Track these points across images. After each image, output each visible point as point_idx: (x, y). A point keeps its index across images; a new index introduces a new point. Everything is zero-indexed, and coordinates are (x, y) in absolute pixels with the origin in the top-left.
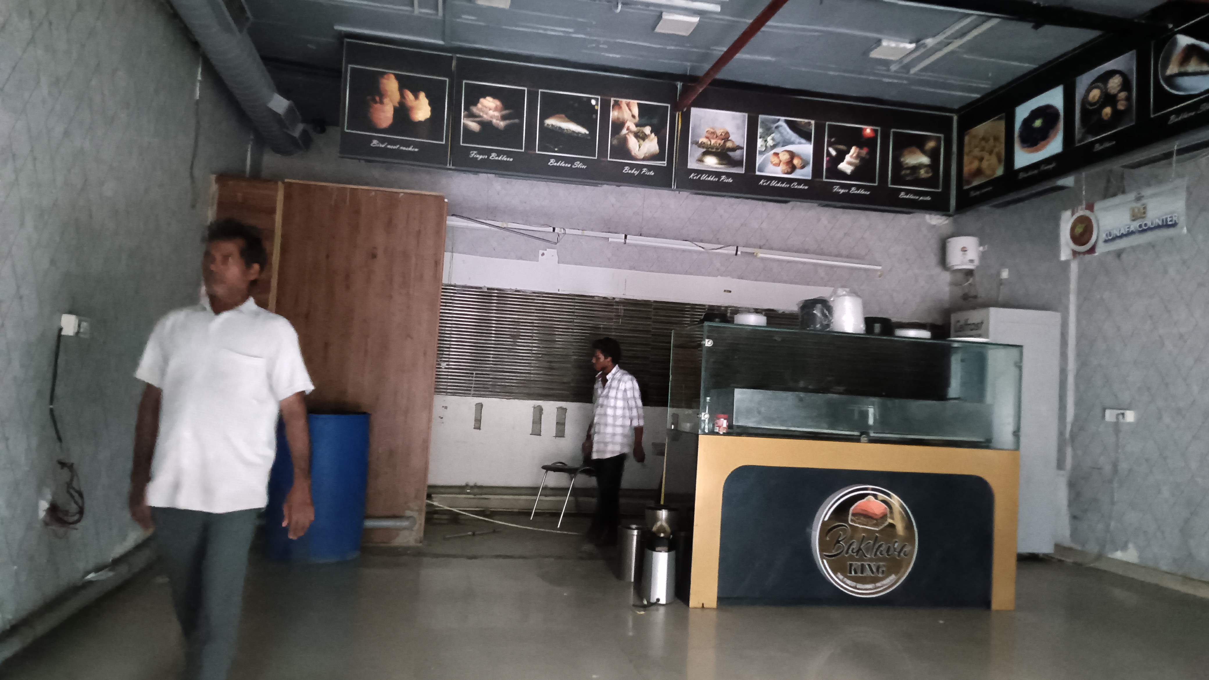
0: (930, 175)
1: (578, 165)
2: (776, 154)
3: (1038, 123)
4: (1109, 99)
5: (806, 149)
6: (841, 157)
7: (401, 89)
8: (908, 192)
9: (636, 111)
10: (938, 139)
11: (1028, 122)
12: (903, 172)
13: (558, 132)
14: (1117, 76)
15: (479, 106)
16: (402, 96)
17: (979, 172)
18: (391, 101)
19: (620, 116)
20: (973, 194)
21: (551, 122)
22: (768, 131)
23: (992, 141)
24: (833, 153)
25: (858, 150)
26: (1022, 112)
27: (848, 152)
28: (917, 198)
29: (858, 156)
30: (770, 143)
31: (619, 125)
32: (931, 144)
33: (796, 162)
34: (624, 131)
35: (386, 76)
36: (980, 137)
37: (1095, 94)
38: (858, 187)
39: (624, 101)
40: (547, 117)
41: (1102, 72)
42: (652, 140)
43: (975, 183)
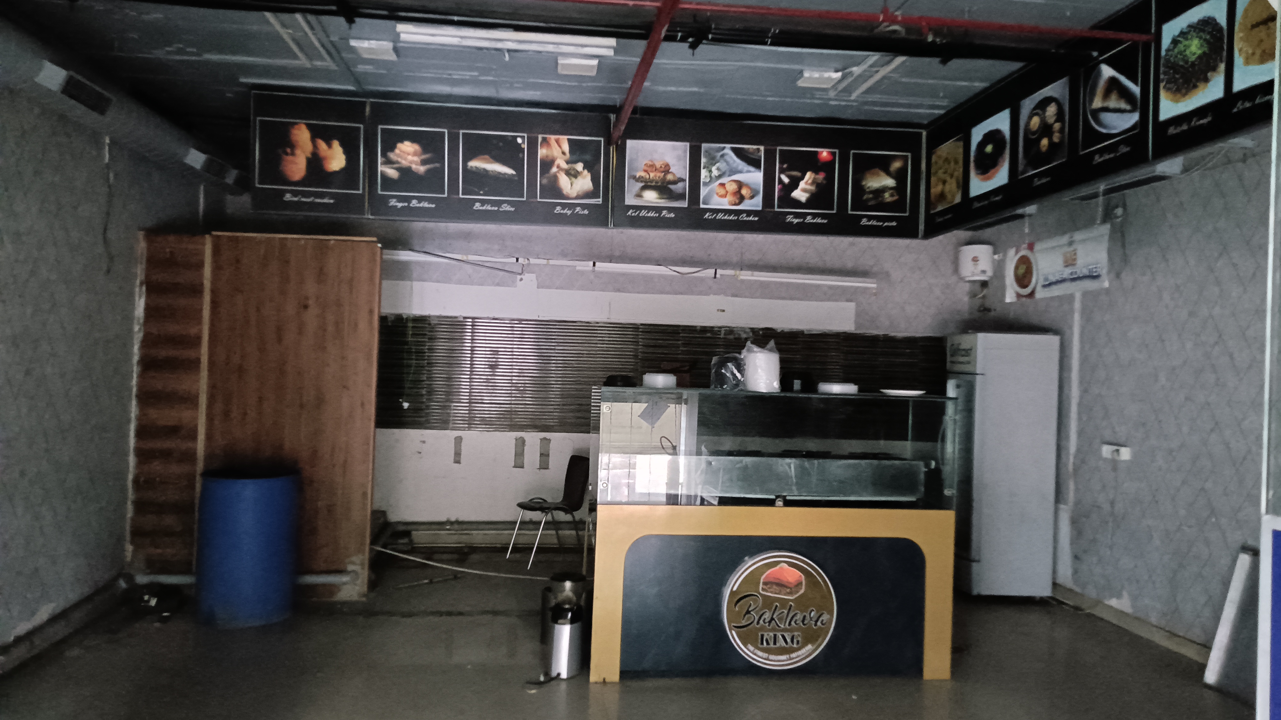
0: (896, 198)
1: (506, 208)
2: (723, 185)
3: (989, 148)
4: (1046, 129)
5: (756, 177)
6: (794, 184)
7: (313, 139)
8: (870, 218)
9: (566, 147)
10: (905, 158)
11: (982, 145)
12: (865, 197)
13: (484, 175)
14: (1054, 103)
15: (397, 151)
16: (315, 146)
17: (942, 196)
18: (304, 152)
19: (549, 153)
20: (938, 219)
21: (474, 164)
22: (713, 160)
23: (952, 164)
24: (786, 180)
25: (813, 175)
26: (978, 134)
27: (802, 178)
28: (881, 224)
29: (814, 182)
30: (715, 173)
31: (548, 164)
33: (744, 192)
34: (554, 169)
35: (296, 127)
36: (944, 158)
37: (1036, 121)
38: (815, 216)
39: (552, 138)
40: (471, 159)
41: (1041, 97)
42: (585, 177)
43: (940, 208)
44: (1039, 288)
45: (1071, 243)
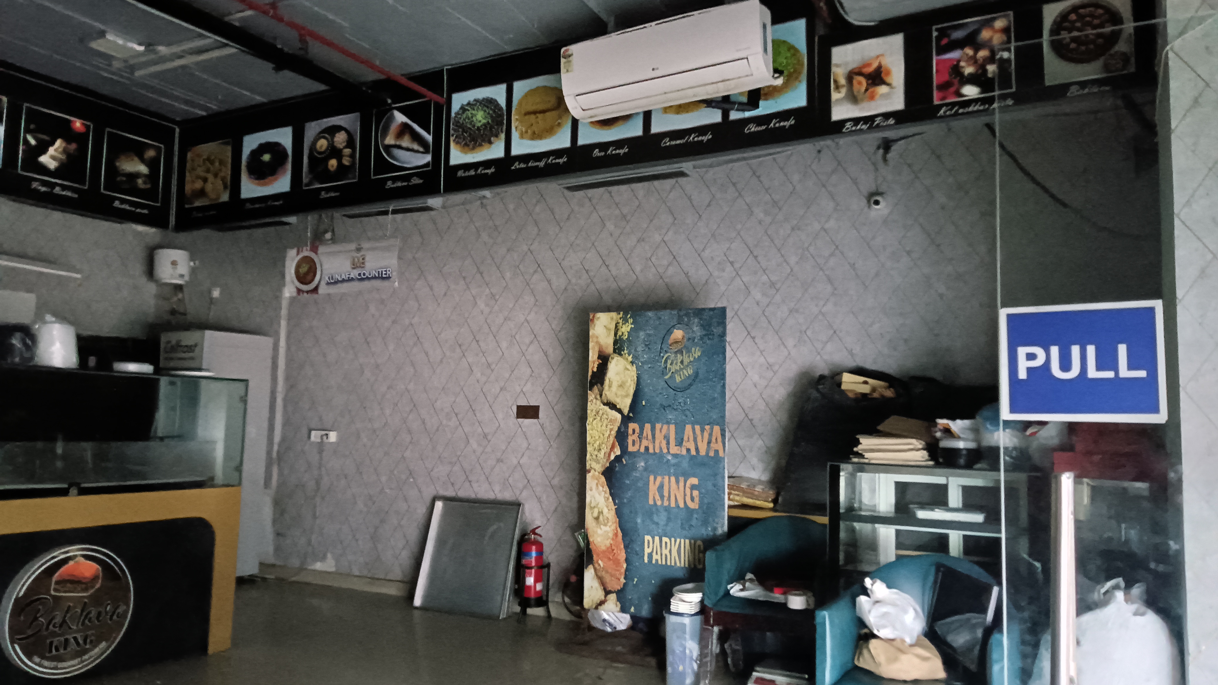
0: (148, 186)
3: (266, 157)
4: (333, 152)
6: (42, 148)
8: (123, 201)
10: (158, 149)
11: (256, 154)
12: (119, 179)
14: (343, 132)
17: (202, 193)
20: (195, 214)
23: (217, 164)
24: (33, 142)
25: (64, 145)
26: (250, 142)
27: (53, 144)
28: (133, 209)
29: (65, 151)
32: (150, 153)
36: (205, 157)
37: (323, 144)
38: (64, 188)
41: (330, 124)
43: (197, 204)
44: (323, 285)
45: (359, 250)
